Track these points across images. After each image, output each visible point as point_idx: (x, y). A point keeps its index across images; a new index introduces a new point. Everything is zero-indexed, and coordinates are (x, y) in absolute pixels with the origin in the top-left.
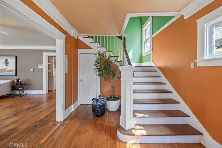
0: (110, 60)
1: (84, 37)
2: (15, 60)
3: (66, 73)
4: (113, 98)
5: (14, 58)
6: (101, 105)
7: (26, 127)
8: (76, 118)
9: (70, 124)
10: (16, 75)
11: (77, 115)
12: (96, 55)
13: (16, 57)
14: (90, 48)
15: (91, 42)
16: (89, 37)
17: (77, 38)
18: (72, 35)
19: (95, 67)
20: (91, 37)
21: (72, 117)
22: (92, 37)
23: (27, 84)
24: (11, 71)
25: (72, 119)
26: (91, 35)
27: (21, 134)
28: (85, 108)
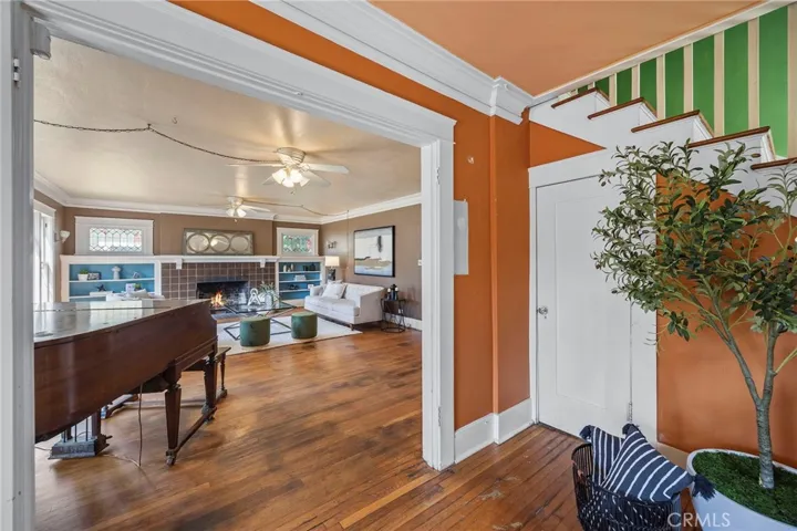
0: (733, 190)
1: (554, 106)
2: (391, 236)
3: (456, 277)
4: (766, 481)
5: (390, 231)
6: (632, 498)
7: (353, 434)
8: (488, 490)
9: (458, 504)
10: (394, 275)
11: (501, 473)
12: (609, 174)
13: (394, 227)
14: (586, 148)
15: (590, 117)
16: (583, 91)
17: (518, 121)
18: (492, 112)
19: (601, 245)
20: (596, 89)
21: (480, 472)
22: (602, 86)
23: (412, 301)
24: (385, 263)
25: (472, 485)
26: (590, 78)
27: (331, 452)
28: (556, 452)
